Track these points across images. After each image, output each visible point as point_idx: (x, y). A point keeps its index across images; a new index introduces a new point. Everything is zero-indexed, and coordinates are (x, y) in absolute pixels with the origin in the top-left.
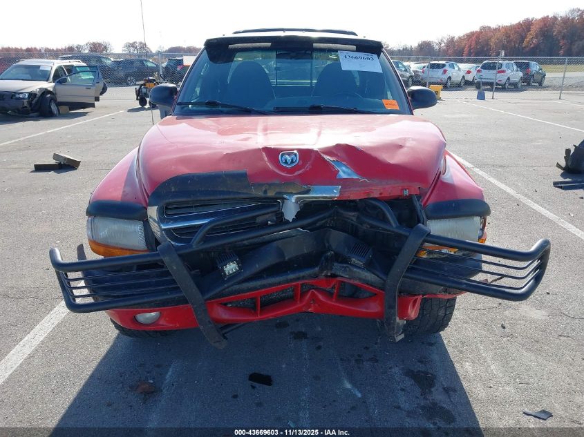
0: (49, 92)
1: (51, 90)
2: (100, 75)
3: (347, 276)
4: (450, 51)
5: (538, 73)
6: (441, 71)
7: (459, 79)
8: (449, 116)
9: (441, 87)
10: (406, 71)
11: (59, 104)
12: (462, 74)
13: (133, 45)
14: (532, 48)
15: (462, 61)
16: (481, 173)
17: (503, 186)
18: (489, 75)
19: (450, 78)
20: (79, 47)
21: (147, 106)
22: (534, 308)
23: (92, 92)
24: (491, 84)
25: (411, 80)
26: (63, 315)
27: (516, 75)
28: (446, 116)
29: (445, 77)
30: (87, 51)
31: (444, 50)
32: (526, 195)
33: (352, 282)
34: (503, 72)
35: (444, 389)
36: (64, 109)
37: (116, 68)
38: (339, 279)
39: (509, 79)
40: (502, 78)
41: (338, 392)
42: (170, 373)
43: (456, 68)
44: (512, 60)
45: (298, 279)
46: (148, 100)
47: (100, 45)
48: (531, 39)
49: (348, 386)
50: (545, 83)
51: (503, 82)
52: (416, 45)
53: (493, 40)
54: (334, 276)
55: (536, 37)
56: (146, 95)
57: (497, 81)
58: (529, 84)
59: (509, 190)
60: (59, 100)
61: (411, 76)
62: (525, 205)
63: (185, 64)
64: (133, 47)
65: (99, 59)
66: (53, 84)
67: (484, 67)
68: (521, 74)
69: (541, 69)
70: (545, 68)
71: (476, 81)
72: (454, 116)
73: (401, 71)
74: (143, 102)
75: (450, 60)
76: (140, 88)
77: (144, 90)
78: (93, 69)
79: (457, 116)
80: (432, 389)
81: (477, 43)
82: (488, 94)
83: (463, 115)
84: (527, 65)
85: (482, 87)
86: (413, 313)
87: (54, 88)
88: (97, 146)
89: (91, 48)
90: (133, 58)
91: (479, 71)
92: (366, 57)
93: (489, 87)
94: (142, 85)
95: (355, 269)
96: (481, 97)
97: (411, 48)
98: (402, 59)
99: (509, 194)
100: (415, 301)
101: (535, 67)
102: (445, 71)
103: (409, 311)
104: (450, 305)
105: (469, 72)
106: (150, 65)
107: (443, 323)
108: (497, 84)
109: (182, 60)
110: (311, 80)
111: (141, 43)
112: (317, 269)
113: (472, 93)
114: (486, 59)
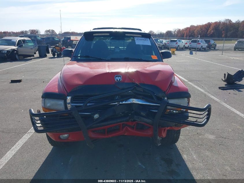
0: (15, 50)
1: (16, 49)
2: (37, 43)
3: (139, 121)
4: (179, 35)
5: (213, 44)
6: (175, 43)
7: (183, 46)
8: (178, 61)
9: (175, 49)
10: (161, 43)
11: (19, 55)
12: (183, 44)
13: (49, 31)
14: (211, 34)
15: (184, 39)
16: (191, 83)
17: (199, 89)
18: (194, 45)
19: (179, 46)
20: (26, 31)
21: (56, 56)
22: (210, 135)
23: (33, 51)
24: (195, 48)
25: (163, 46)
26: (27, 139)
27: (205, 45)
28: (177, 61)
29: (177, 45)
30: (29, 33)
31: (176, 35)
32: (208, 92)
33: (141, 123)
34: (200, 44)
35: (176, 164)
36: (21, 57)
37: (42, 41)
38: (136, 122)
39: (202, 46)
40: (199, 46)
41: (136, 166)
42: (70, 160)
43: (181, 42)
44: (203, 39)
45: (121, 122)
46: (56, 54)
47: (35, 31)
48: (211, 31)
49: (140, 164)
50: (217, 48)
51: (200, 48)
52: (165, 32)
53: (196, 31)
54: (134, 121)
55: (213, 30)
56: (55, 52)
57: (197, 47)
58: (210, 49)
59: (202, 90)
60: (19, 53)
61: (163, 45)
62: (208, 96)
63: (71, 39)
64: (49, 32)
65: (35, 37)
66: (17, 47)
67: (192, 42)
68: (207, 45)
69: (215, 43)
70: (216, 42)
71: (189, 47)
72: (180, 61)
73: (159, 43)
74: (54, 55)
75: (179, 38)
76: (53, 49)
77: (55, 50)
78: (33, 41)
79: (182, 61)
80: (172, 165)
81: (189, 32)
82: (194, 52)
83: (184, 61)
84: (209, 41)
85: (192, 49)
86: (164, 135)
87: (17, 49)
88: (36, 73)
89: (31, 32)
90: (49, 36)
91: (190, 43)
92: (145, 39)
93: (194, 50)
94: (54, 48)
95: (142, 118)
96: (191, 53)
97: (163, 34)
98: (160, 38)
99: (202, 92)
100: (165, 130)
101: (212, 42)
102: (177, 43)
103: (163, 134)
104: (178, 132)
105: (186, 44)
106: (56, 39)
107: (176, 139)
108: (197, 48)
109: (70, 37)
110: (124, 47)
111: (52, 30)
112: (128, 118)
113: (188, 52)
114: (193, 39)
